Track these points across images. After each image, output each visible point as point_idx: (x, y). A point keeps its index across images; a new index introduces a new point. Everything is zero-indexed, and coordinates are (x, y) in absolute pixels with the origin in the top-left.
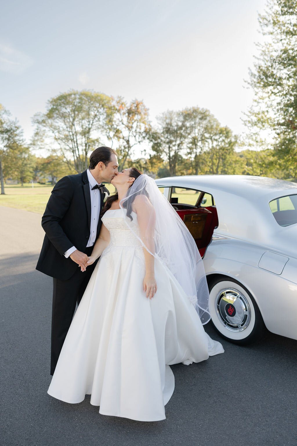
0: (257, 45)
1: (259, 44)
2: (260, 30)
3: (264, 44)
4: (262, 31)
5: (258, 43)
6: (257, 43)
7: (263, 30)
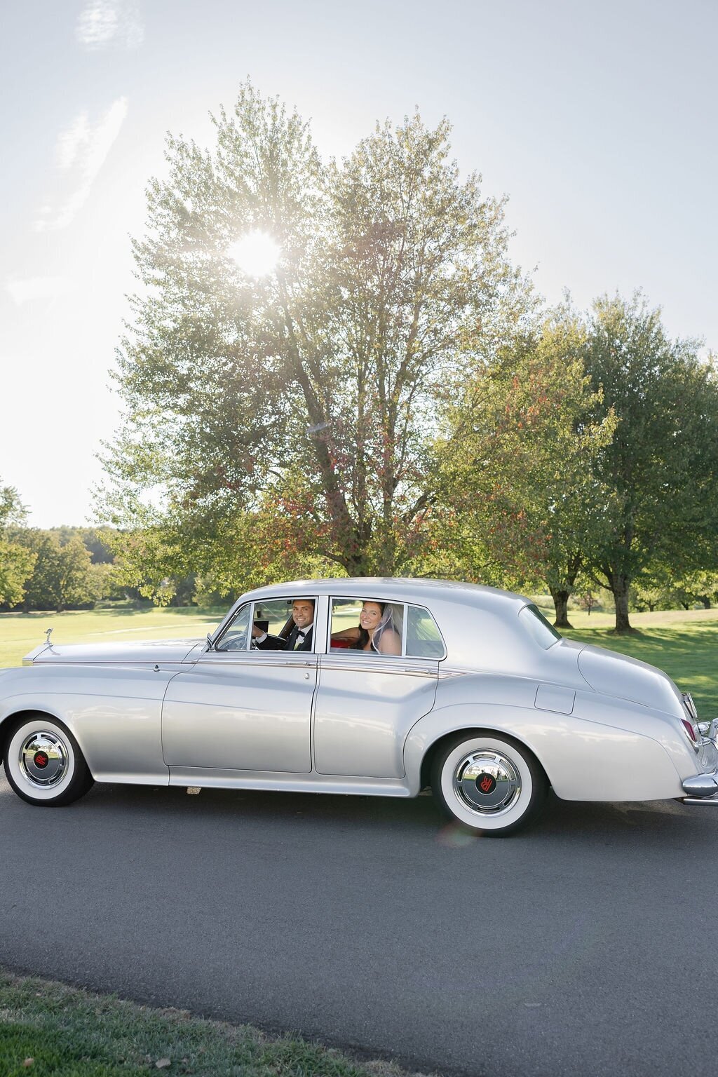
0: (130, 300)
1: (135, 299)
2: (138, 271)
3: (146, 301)
4: (141, 276)
5: (135, 296)
6: (131, 296)
7: (144, 273)
